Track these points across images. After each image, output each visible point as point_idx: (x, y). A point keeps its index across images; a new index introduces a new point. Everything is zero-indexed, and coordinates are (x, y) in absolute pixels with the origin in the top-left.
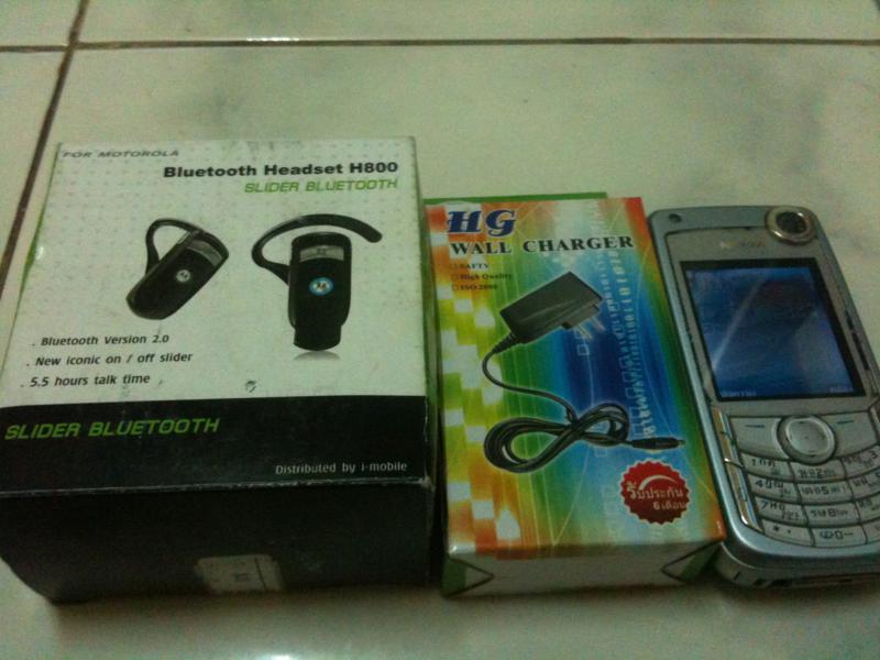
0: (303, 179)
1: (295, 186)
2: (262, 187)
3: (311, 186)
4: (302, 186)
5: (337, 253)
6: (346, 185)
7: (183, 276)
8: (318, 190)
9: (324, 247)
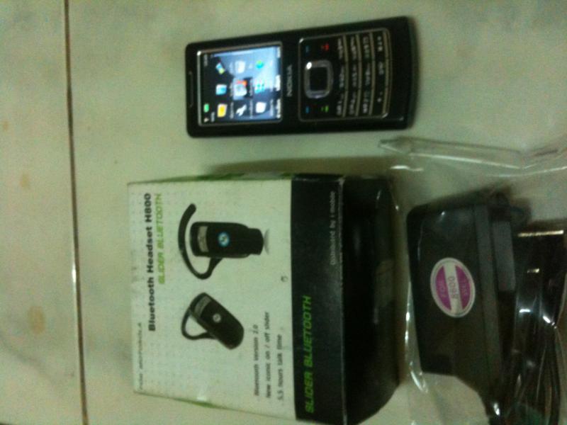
0: (156, 250)
1: (160, 255)
2: (161, 274)
3: (160, 245)
4: (160, 250)
5: (203, 230)
6: (159, 224)
7: (217, 318)
8: (163, 241)
9: (199, 238)
